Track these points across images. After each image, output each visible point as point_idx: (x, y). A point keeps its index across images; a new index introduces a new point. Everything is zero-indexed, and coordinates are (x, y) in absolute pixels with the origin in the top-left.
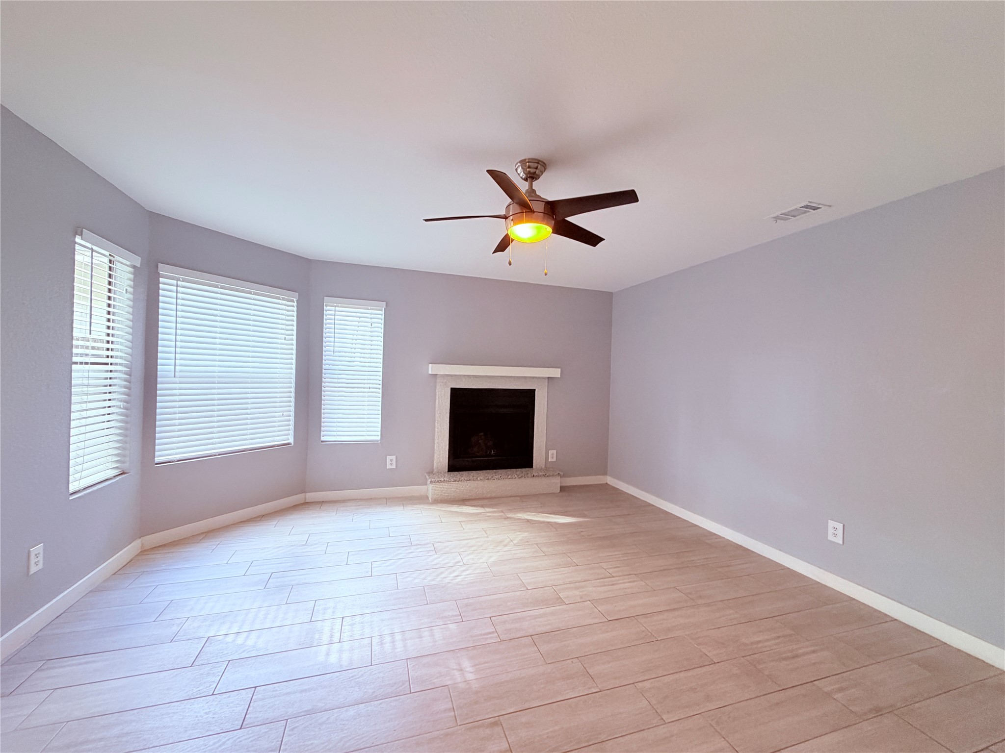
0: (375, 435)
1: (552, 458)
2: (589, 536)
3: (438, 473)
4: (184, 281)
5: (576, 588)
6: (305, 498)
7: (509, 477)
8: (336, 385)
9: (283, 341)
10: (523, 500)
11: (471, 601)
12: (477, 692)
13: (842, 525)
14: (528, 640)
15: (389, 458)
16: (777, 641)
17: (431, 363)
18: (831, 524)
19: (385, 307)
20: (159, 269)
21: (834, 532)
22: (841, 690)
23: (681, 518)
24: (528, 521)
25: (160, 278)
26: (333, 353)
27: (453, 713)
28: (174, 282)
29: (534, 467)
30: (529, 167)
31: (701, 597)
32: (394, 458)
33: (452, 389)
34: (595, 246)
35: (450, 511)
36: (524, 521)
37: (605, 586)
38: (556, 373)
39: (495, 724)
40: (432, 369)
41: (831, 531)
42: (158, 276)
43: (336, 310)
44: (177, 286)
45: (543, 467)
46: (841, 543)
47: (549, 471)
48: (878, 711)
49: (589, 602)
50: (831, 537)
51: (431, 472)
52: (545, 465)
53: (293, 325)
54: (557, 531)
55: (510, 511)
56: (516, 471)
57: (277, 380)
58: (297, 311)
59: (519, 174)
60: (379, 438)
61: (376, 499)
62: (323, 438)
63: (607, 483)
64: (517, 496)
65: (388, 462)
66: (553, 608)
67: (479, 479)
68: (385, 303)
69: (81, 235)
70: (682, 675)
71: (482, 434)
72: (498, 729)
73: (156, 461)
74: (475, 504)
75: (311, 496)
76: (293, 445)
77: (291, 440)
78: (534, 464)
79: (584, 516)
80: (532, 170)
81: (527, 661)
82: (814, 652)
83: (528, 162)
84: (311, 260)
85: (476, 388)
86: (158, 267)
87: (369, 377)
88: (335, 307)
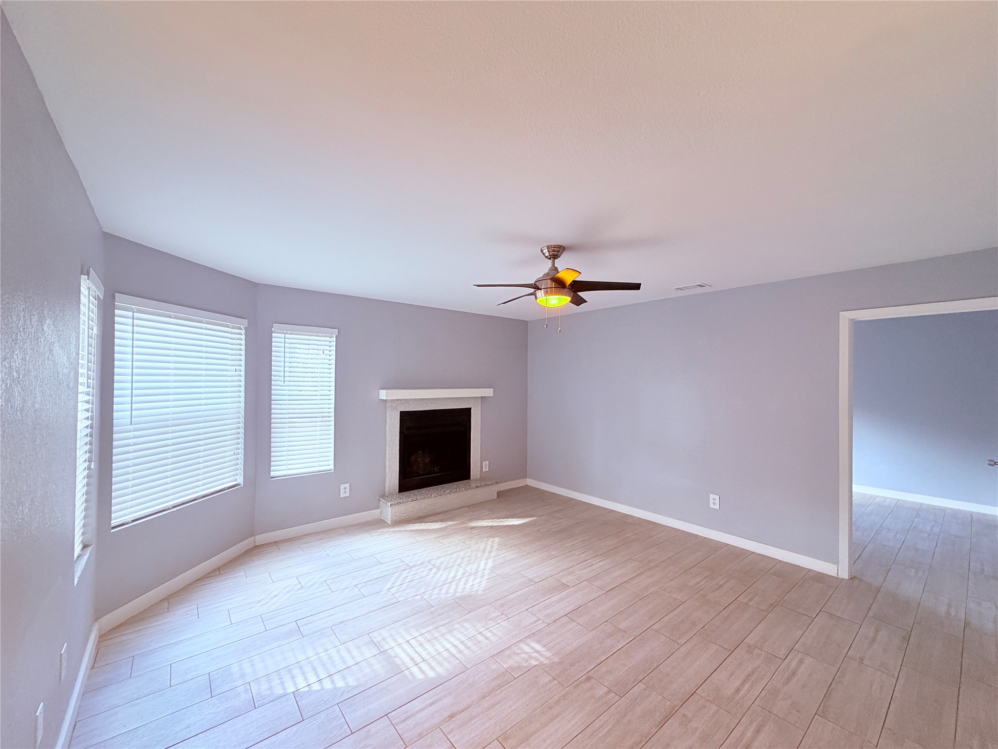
0: (327, 464)
1: (486, 468)
2: (547, 532)
3: (390, 495)
4: (139, 312)
5: (569, 574)
6: (255, 542)
7: (458, 490)
8: (286, 416)
9: (234, 373)
10: (474, 509)
11: (503, 601)
12: (561, 663)
13: (718, 496)
14: (566, 619)
15: (342, 486)
16: (707, 580)
17: (382, 389)
18: (712, 496)
19: (337, 334)
20: (116, 299)
21: (714, 501)
22: (751, 600)
23: (599, 506)
24: (491, 527)
25: (115, 310)
26: (283, 382)
27: (556, 682)
28: (130, 314)
29: (471, 478)
30: (554, 251)
31: (649, 562)
32: (348, 485)
33: (401, 412)
34: (578, 306)
35: (411, 530)
36: (488, 528)
37: (586, 568)
38: (488, 392)
39: (588, 679)
40: (383, 394)
41: (711, 501)
42: (114, 307)
43: (286, 337)
44: (133, 318)
45: (479, 477)
46: (718, 508)
47: (486, 480)
48: (772, 606)
49: (585, 582)
50: (712, 506)
51: (383, 496)
52: (480, 476)
53: (241, 355)
54: (521, 532)
55: (471, 520)
56: (460, 484)
57: (226, 416)
58: (245, 340)
59: (544, 254)
60: (332, 467)
61: (331, 530)
62: (273, 474)
63: (527, 485)
64: (466, 507)
65: (342, 491)
66: (564, 592)
67: (433, 496)
68: (337, 330)
69: (88, 274)
70: (671, 615)
71: (419, 452)
72: (593, 681)
73: (112, 525)
74: (435, 520)
75: (260, 539)
76: (242, 485)
77: (240, 480)
78: (471, 476)
79: (532, 516)
80: (555, 253)
81: (576, 633)
82: (727, 582)
83: (554, 247)
84: (257, 283)
85: (422, 410)
86: (114, 298)
87: (321, 405)
88: (285, 334)
